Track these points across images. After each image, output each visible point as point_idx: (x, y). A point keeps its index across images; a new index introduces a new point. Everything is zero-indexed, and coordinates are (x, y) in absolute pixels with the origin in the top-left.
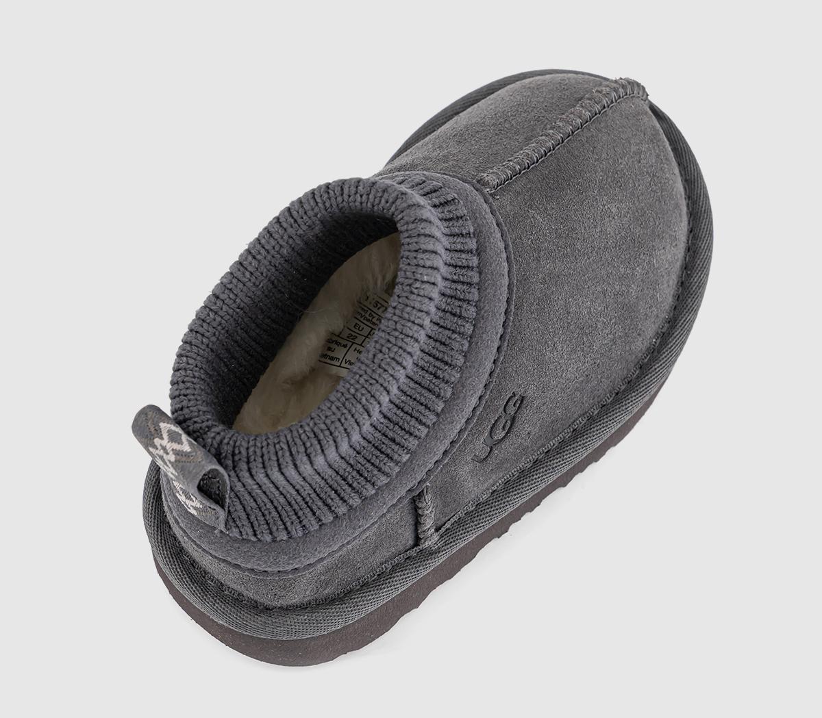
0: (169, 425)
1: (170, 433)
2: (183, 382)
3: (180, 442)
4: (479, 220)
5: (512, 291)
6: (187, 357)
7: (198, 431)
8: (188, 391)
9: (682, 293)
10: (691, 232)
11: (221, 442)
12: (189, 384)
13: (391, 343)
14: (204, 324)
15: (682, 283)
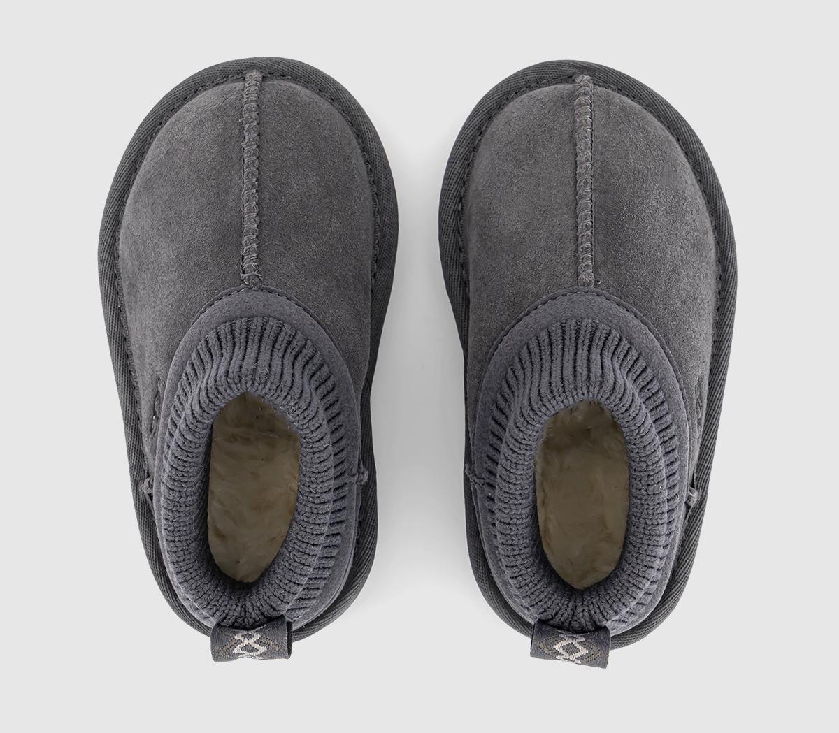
0: (560, 644)
1: (566, 648)
2: (532, 593)
3: (578, 650)
4: (613, 320)
5: (660, 339)
6: (520, 576)
7: (568, 618)
8: (541, 597)
9: (705, 188)
10: (679, 140)
11: (590, 614)
12: (537, 593)
13: (651, 476)
14: (515, 547)
15: (700, 180)
